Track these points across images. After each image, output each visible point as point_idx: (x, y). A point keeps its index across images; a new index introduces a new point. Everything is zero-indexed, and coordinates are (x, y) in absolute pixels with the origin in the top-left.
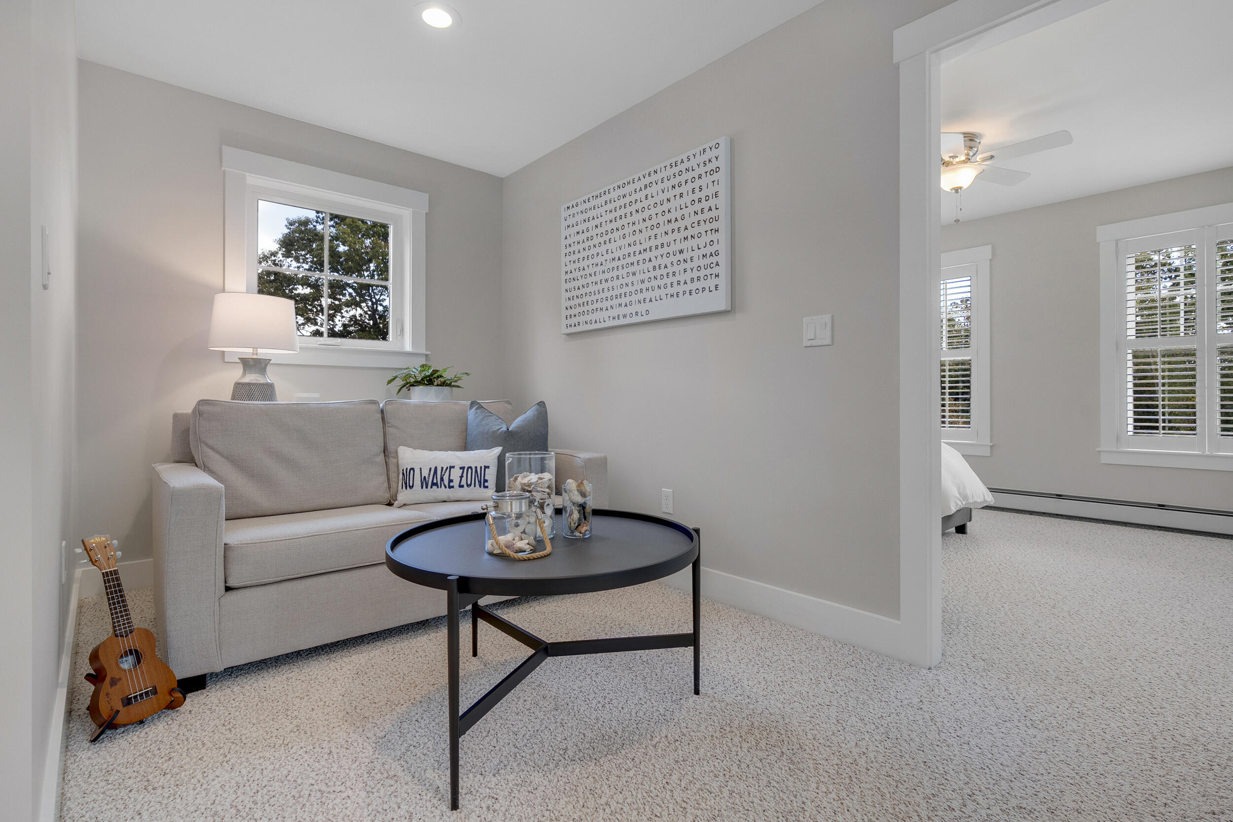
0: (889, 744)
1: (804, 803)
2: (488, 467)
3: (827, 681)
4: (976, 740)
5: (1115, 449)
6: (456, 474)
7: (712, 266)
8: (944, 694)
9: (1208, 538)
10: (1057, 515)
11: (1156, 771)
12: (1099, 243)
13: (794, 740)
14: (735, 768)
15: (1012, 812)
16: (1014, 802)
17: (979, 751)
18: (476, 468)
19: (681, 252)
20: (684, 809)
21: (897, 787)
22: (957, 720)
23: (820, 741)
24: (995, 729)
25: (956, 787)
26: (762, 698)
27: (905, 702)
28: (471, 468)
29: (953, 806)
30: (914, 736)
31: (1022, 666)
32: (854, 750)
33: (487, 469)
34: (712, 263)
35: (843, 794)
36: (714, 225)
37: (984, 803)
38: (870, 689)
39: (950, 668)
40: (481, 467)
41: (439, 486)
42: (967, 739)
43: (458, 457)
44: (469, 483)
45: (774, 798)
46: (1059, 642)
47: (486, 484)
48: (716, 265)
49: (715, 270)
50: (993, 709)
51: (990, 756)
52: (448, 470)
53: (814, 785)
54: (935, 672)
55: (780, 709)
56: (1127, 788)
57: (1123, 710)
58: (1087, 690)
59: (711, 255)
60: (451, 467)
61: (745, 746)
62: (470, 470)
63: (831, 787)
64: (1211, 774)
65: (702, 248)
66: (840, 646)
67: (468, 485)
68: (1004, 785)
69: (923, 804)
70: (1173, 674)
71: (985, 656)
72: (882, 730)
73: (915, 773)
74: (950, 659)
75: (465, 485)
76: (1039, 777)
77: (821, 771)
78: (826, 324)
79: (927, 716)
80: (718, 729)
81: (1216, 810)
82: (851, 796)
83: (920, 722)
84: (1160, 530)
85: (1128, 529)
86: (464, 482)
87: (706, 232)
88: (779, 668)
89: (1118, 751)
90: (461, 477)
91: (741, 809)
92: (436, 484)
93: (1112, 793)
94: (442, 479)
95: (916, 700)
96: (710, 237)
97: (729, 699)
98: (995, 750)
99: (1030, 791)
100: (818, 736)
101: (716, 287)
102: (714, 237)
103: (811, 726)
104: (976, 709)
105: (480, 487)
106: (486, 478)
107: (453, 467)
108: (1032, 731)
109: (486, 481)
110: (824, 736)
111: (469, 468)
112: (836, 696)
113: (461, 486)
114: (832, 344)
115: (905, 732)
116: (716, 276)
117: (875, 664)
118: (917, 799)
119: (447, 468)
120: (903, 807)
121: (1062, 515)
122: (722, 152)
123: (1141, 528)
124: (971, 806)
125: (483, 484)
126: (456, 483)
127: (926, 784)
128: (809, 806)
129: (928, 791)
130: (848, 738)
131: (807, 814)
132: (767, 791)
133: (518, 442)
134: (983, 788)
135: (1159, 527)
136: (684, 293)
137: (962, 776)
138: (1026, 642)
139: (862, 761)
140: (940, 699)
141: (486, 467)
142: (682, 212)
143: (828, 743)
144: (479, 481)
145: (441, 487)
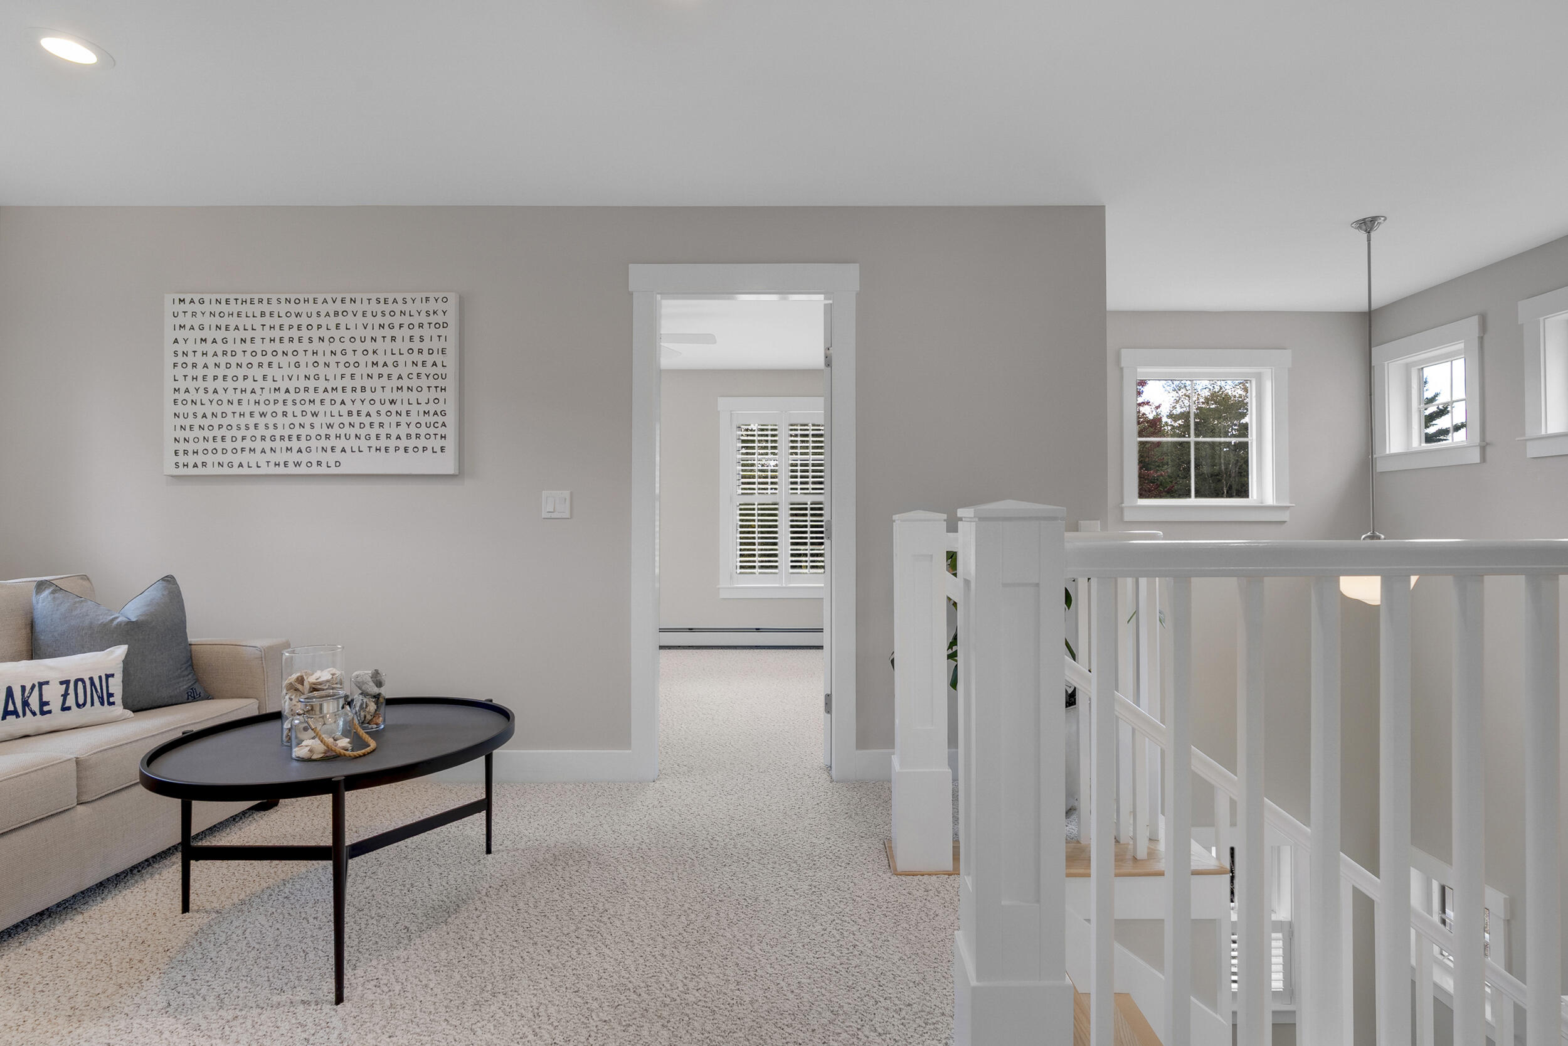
0: (654, 831)
1: (622, 880)
2: (112, 675)
3: (589, 811)
4: (703, 811)
5: (730, 586)
6: (53, 694)
7: (436, 425)
8: (671, 793)
9: (785, 650)
10: (689, 646)
11: (792, 795)
12: (719, 412)
13: (592, 852)
14: (562, 882)
15: (735, 838)
16: (734, 833)
17: (706, 817)
18: (91, 679)
19: (392, 402)
20: (545, 916)
21: (672, 850)
22: (687, 805)
23: (610, 846)
24: (709, 802)
25: (703, 838)
26: (548, 837)
27: (650, 806)
28: (82, 680)
29: (706, 847)
30: (666, 822)
31: (710, 763)
32: (635, 843)
33: (110, 679)
34: (437, 423)
35: (643, 866)
36: (440, 383)
37: (721, 839)
38: (622, 806)
39: (667, 777)
40: (100, 678)
41: (21, 714)
42: (697, 813)
43: (51, 668)
44: (81, 701)
45: (602, 886)
46: (725, 742)
47: (111, 700)
48: (442, 425)
49: (441, 431)
50: (704, 792)
51: (713, 817)
52: (36, 689)
53: (622, 870)
54: (658, 782)
55: (567, 839)
56: (782, 807)
57: (769, 770)
58: (749, 766)
59: (436, 413)
60: (41, 684)
61: (559, 868)
62: (80, 683)
63: (634, 866)
64: (813, 788)
65: (423, 404)
66: (581, 785)
67: (78, 706)
68: (727, 828)
69: (690, 852)
70: (787, 743)
71: (685, 763)
72: (645, 826)
73: (678, 840)
74: (664, 771)
75: (74, 707)
76: (741, 818)
77: (622, 861)
78: (565, 499)
79: (668, 809)
80: (529, 867)
81: (819, 802)
82: (648, 865)
83: (666, 814)
84: (757, 649)
85: (738, 651)
86: (71, 701)
87: (429, 387)
88: (545, 815)
89: (773, 792)
90: (65, 695)
91: (584, 899)
92: (15, 713)
93: (776, 812)
94: (25, 704)
95: (656, 803)
96: (433, 394)
97: (522, 846)
98: (714, 813)
99: (739, 825)
100: (606, 844)
101: (442, 449)
102: (441, 395)
103: (598, 841)
104: (694, 795)
105: (102, 704)
106: (110, 692)
107: (47, 683)
108: (729, 797)
109: (110, 695)
110: (610, 842)
111: (76, 681)
112: (602, 818)
113: (65, 708)
114: (571, 518)
115: (660, 822)
116: (442, 437)
117: (616, 790)
118: (686, 851)
119: (33, 686)
120: (680, 858)
121: (692, 646)
122: (452, 307)
123: (745, 649)
124: (715, 844)
125: (106, 699)
126: (55, 705)
127: (686, 843)
128: (627, 881)
129: (690, 846)
130: (627, 838)
131: (628, 884)
132: (593, 884)
133: (149, 635)
134: (717, 833)
135: (756, 646)
136: (397, 449)
137: (704, 832)
138: (705, 747)
139: (644, 846)
140: (671, 797)
141: (108, 676)
142: (394, 358)
143: (616, 845)
144: (99, 697)
145: (24, 715)
